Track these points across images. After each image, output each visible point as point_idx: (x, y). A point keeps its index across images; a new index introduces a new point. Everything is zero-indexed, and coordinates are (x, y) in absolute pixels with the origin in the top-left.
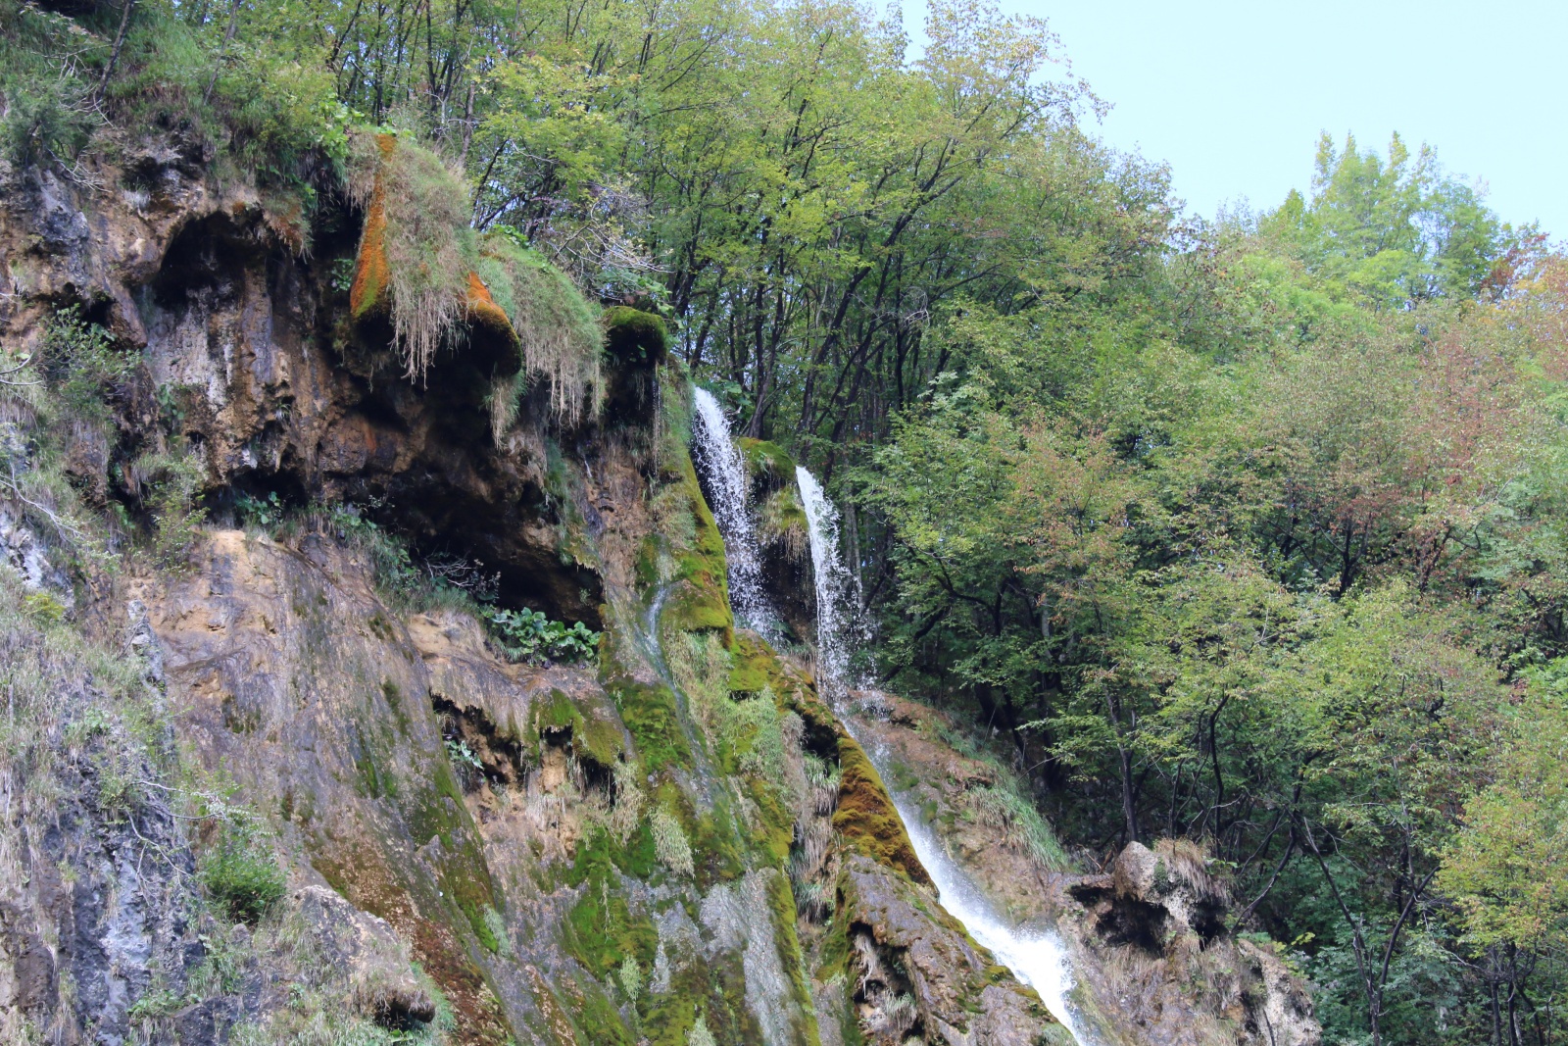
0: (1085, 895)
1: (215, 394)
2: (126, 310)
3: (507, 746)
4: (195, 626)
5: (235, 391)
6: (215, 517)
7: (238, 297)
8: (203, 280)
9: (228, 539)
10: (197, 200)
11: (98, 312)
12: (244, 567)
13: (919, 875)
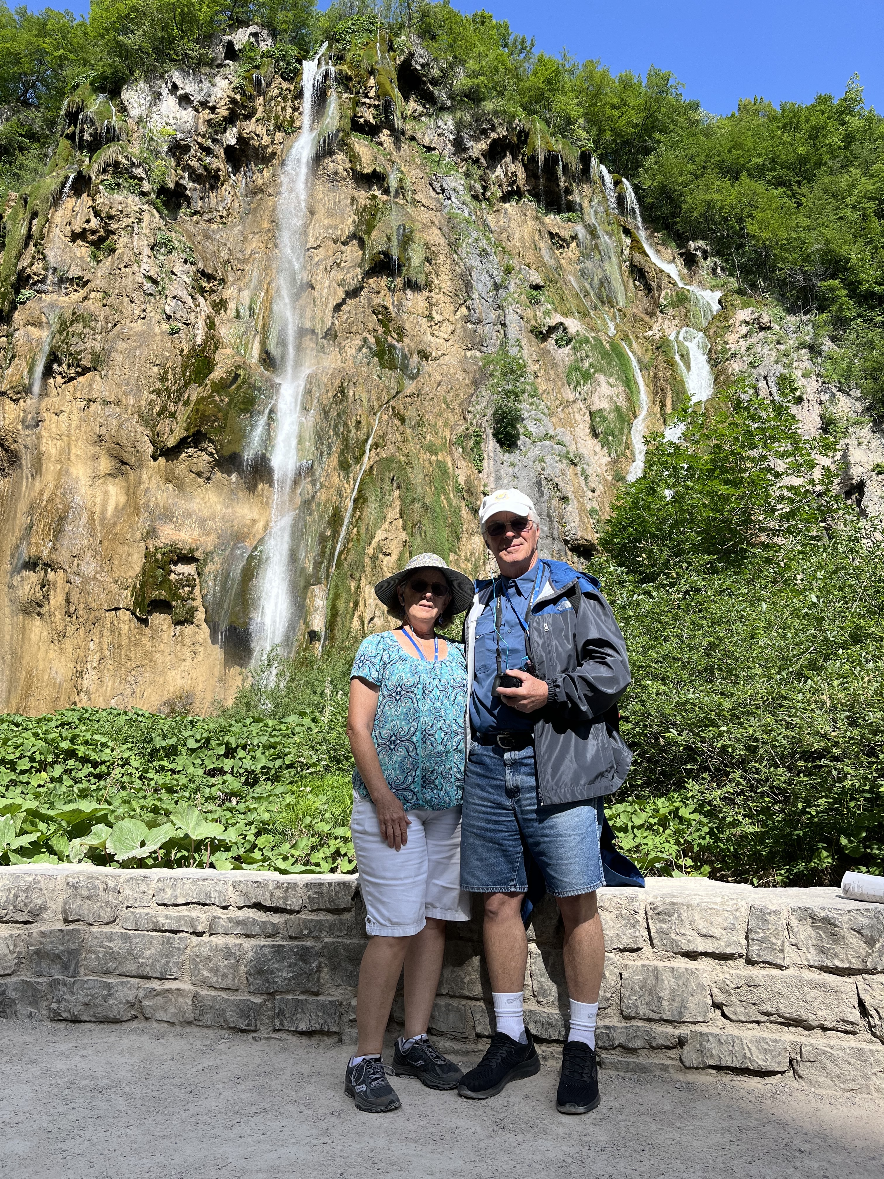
0: (681, 255)
1: (502, 176)
2: (483, 160)
3: (564, 240)
4: (501, 223)
5: (506, 175)
6: (505, 202)
7: (505, 156)
8: (499, 153)
9: (507, 205)
10: (494, 135)
11: (477, 161)
12: (510, 210)
13: (647, 255)
